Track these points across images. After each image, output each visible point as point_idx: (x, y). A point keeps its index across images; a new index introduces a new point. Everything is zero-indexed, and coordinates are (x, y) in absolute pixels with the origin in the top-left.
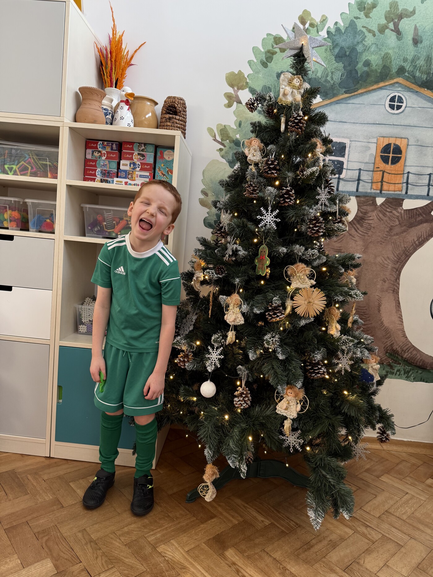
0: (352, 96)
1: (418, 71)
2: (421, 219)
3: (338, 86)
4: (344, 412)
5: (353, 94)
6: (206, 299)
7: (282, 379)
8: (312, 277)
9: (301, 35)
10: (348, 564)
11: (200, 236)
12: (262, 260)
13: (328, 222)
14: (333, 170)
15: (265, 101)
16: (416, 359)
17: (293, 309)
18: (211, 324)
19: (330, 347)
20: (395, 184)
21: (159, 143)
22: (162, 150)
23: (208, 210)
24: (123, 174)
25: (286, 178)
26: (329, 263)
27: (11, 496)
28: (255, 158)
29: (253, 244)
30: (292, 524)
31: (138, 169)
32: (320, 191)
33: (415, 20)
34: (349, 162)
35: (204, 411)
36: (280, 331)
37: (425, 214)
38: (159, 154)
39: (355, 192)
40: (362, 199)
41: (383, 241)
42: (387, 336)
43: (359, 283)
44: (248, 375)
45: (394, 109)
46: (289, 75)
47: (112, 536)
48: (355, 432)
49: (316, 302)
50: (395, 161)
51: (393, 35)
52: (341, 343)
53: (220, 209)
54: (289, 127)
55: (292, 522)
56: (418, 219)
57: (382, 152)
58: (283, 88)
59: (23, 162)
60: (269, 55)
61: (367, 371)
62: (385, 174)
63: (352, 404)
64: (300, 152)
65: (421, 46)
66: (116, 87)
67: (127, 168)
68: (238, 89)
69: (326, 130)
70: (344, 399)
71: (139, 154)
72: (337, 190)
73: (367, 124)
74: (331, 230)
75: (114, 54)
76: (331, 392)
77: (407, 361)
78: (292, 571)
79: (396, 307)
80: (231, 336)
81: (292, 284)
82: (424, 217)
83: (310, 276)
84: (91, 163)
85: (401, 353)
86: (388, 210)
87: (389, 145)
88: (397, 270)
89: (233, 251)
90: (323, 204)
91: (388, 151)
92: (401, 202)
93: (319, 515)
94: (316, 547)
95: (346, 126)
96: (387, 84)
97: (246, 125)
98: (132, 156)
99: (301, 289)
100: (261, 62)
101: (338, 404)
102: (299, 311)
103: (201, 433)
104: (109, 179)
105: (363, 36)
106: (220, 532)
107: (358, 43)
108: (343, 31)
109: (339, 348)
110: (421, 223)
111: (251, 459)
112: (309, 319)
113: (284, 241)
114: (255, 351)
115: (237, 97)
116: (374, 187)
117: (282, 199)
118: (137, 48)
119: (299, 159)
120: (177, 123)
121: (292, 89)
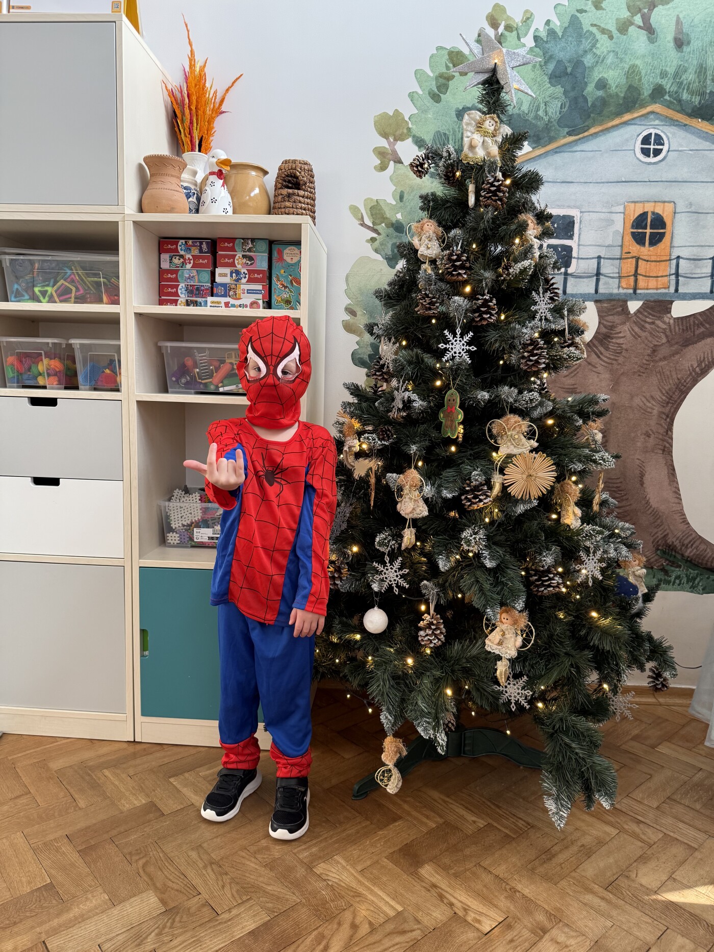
0: (580, 139)
1: (685, 91)
2: (703, 332)
3: (556, 124)
4: (594, 645)
5: (581, 136)
6: (364, 481)
7: (492, 598)
8: (532, 435)
9: (493, 49)
10: (612, 879)
11: (348, 381)
12: (450, 415)
13: (552, 346)
14: (555, 263)
15: (441, 159)
16: (705, 557)
17: (504, 488)
18: (374, 518)
19: (566, 544)
20: (658, 277)
21: (275, 237)
22: (280, 247)
23: (358, 339)
24: (221, 290)
25: (481, 281)
26: (558, 412)
27: (82, 804)
28: (429, 251)
29: (434, 389)
30: (521, 823)
31: (244, 281)
32: (536, 298)
33: (676, 7)
34: (580, 247)
35: (373, 656)
36: (486, 523)
37: (708, 323)
38: (275, 255)
39: (592, 294)
40: (606, 305)
41: (642, 370)
42: (656, 524)
43: (607, 441)
44: (438, 595)
45: (649, 156)
46: (477, 115)
47: (243, 854)
48: (613, 675)
49: (540, 474)
50: (656, 239)
51: (643, 35)
52: (584, 537)
53: (378, 337)
54: (481, 199)
55: (520, 821)
56: (697, 332)
57: (633, 227)
58: (468, 137)
59: (62, 281)
60: (441, 81)
61: (626, 580)
62: (640, 262)
63: (605, 632)
64: (502, 238)
65: (688, 50)
66: (200, 151)
67: (227, 280)
68: (396, 140)
69: (541, 199)
70: (592, 626)
71: (244, 256)
72: (565, 292)
73: (608, 182)
74: (557, 360)
75: (194, 98)
76: (571, 615)
77: (690, 561)
78: (525, 893)
79: (669, 477)
80: (409, 536)
81: (500, 449)
82: (706, 328)
83: (528, 434)
84: (169, 276)
85: (681, 549)
86: (648, 320)
87: (644, 216)
88: (667, 416)
89: (404, 401)
90: (543, 318)
91: (644, 224)
92: (669, 306)
93: (562, 806)
94: (560, 856)
95: (573, 188)
96: (636, 115)
97: (410, 198)
98: (234, 261)
99: (515, 455)
100: (429, 93)
101: (583, 633)
102: (513, 491)
103: (374, 690)
104: (199, 300)
105: (593, 40)
106: (408, 842)
107: (585, 52)
108: (560, 34)
109: (580, 546)
110: (703, 338)
111: (452, 724)
112: (530, 501)
113: (484, 380)
114: (448, 557)
115: (395, 152)
116: (624, 284)
117: (477, 315)
118: (230, 84)
119: (500, 248)
120: (300, 202)
121: (482, 138)
